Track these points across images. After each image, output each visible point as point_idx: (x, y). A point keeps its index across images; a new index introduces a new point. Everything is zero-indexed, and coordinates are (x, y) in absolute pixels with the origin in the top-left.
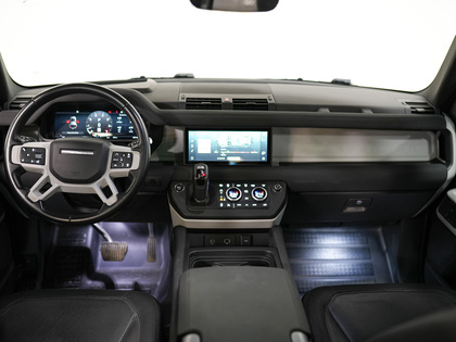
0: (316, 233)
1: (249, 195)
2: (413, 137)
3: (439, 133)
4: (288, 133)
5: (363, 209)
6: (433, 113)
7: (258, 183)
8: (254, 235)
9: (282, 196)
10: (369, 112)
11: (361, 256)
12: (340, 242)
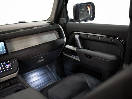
0: (28, 74)
1: (4, 67)
2: (51, 33)
3: (57, 30)
4: (10, 42)
5: (43, 60)
6: (54, 24)
7: (6, 61)
8: (10, 81)
9: (17, 63)
10: (36, 28)
11: (45, 76)
12: (37, 74)
